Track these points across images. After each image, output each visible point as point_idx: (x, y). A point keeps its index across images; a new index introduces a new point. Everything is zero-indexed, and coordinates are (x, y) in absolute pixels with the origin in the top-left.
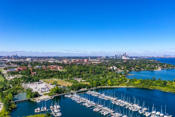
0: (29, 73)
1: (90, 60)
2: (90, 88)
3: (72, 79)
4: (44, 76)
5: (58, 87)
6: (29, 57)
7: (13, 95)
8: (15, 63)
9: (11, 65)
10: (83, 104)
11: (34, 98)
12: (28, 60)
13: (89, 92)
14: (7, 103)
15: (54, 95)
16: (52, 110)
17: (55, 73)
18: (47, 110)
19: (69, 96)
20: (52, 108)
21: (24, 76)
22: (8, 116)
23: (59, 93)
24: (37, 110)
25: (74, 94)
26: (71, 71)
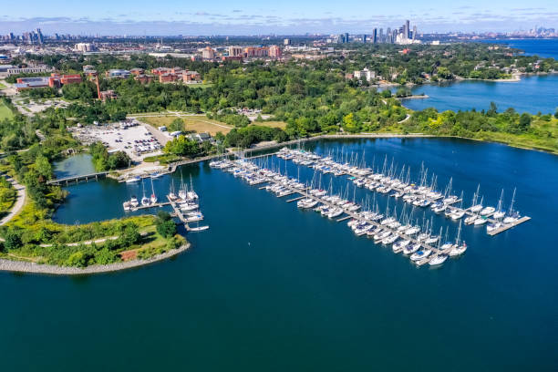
0: (89, 93)
1: (286, 49)
2: (287, 139)
3: (230, 112)
4: (140, 102)
5: (187, 136)
6: (84, 40)
7: (51, 161)
8: (39, 59)
9: (26, 66)
10: (267, 188)
11: (118, 171)
12: (80, 49)
13: (284, 153)
14: (38, 186)
15: (175, 161)
16: (173, 205)
17: (175, 93)
18: (160, 205)
19: (223, 165)
20: (175, 197)
21: (74, 102)
22: (47, 220)
23: (193, 155)
24: (130, 206)
25: (237, 158)
26: (227, 87)
